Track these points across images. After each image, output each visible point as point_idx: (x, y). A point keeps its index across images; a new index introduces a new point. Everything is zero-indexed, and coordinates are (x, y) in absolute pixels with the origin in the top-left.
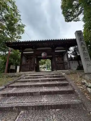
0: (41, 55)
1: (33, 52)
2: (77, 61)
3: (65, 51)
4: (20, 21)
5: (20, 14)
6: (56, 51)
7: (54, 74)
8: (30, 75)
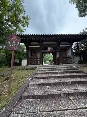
0: (47, 50)
1: (39, 46)
2: (79, 56)
3: (69, 46)
4: (24, 12)
5: (23, 5)
6: (61, 46)
7: (65, 67)
8: (44, 68)
